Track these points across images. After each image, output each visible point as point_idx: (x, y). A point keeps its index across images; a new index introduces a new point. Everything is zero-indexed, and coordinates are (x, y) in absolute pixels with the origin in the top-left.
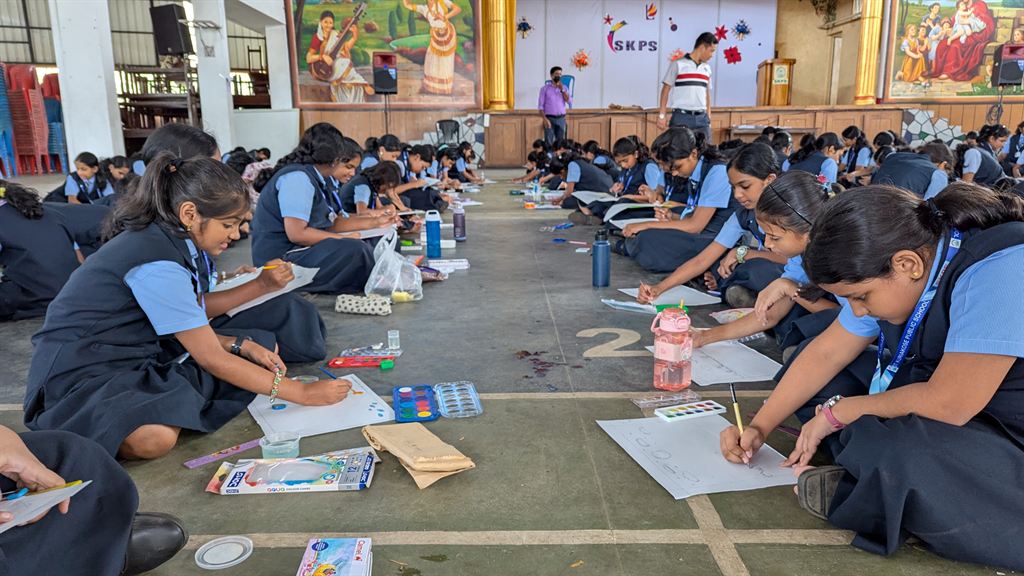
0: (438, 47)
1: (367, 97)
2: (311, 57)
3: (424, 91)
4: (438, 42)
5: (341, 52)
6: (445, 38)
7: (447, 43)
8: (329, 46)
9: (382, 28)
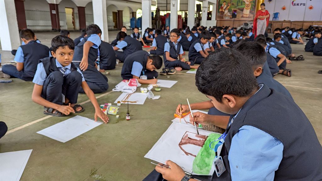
0: (247, 8)
1: (230, 18)
2: (220, 10)
3: (242, 17)
4: (247, 7)
5: (226, 9)
6: (248, 6)
7: (248, 7)
8: (224, 8)
9: (236, 4)
